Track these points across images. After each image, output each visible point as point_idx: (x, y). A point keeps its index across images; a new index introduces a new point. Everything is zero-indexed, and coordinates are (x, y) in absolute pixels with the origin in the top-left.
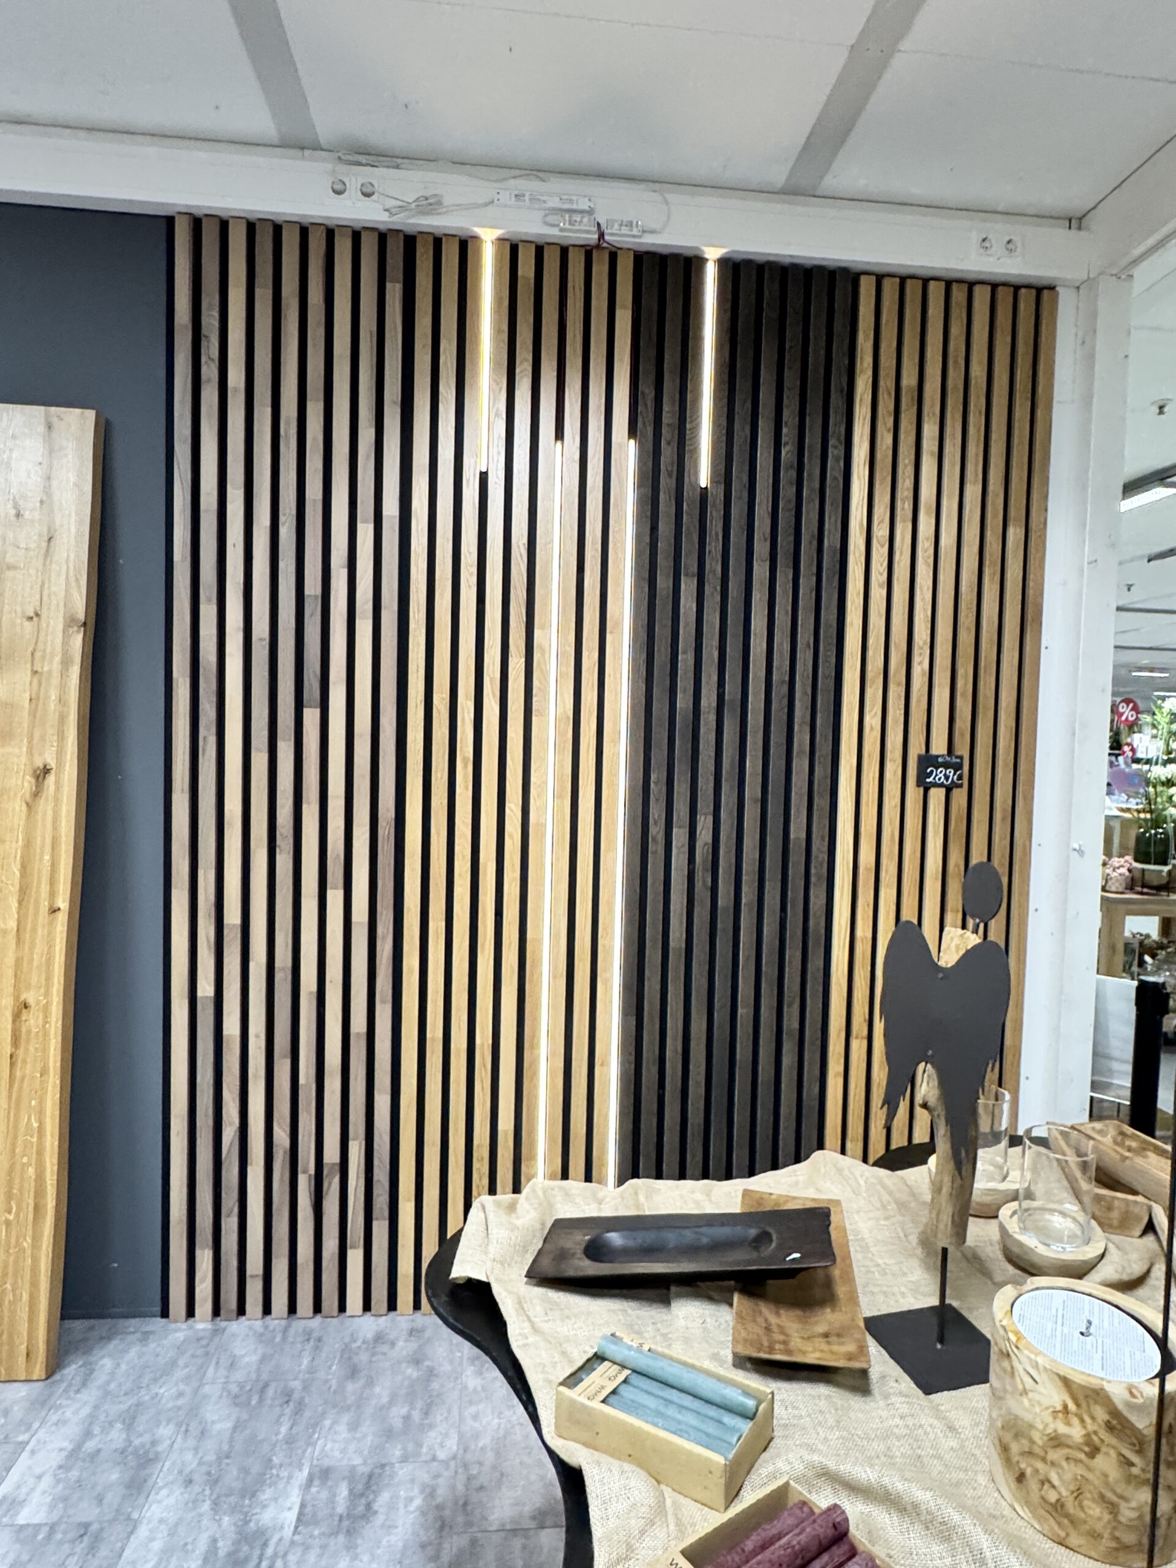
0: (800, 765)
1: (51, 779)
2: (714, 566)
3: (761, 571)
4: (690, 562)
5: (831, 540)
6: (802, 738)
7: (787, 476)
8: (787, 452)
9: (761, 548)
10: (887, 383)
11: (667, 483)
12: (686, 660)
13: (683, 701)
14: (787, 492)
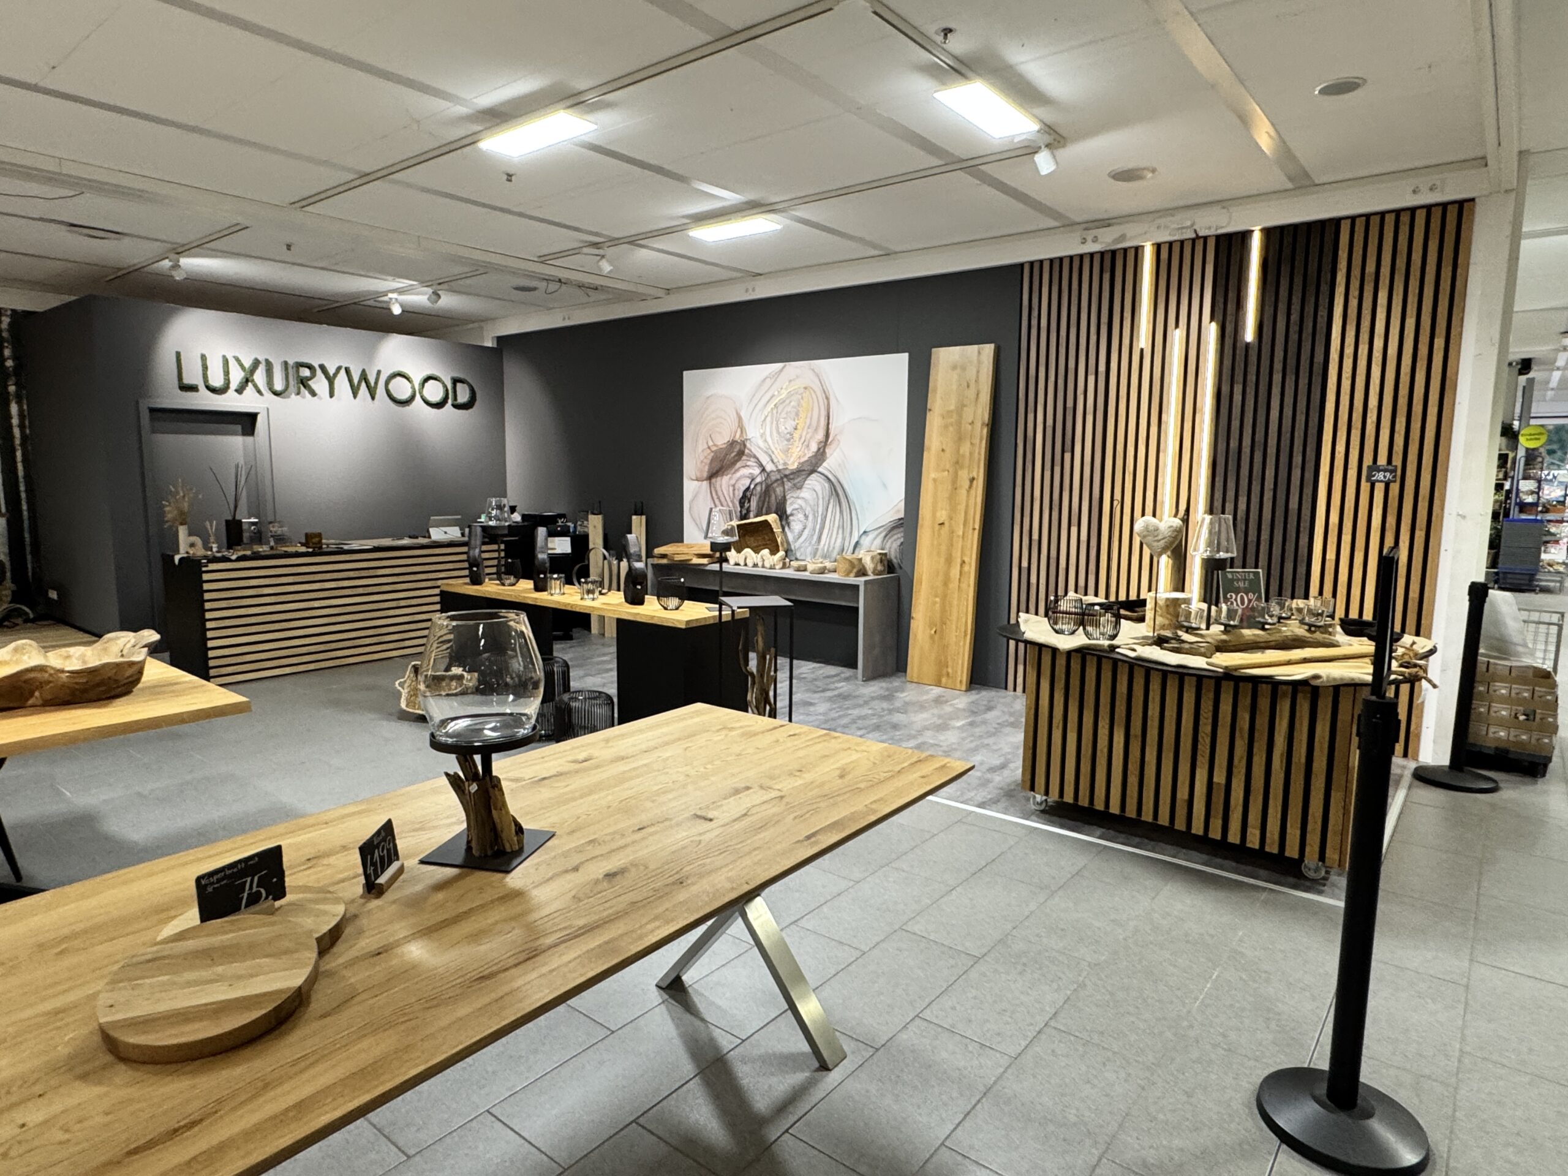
0: (1296, 474)
1: (975, 482)
2: (1252, 378)
3: (1277, 378)
4: (1239, 377)
5: (1319, 358)
6: (1298, 459)
7: (1294, 329)
8: (1295, 317)
9: (1278, 366)
10: (1356, 272)
11: (1229, 341)
12: (1236, 424)
13: (1234, 444)
14: (1294, 337)
